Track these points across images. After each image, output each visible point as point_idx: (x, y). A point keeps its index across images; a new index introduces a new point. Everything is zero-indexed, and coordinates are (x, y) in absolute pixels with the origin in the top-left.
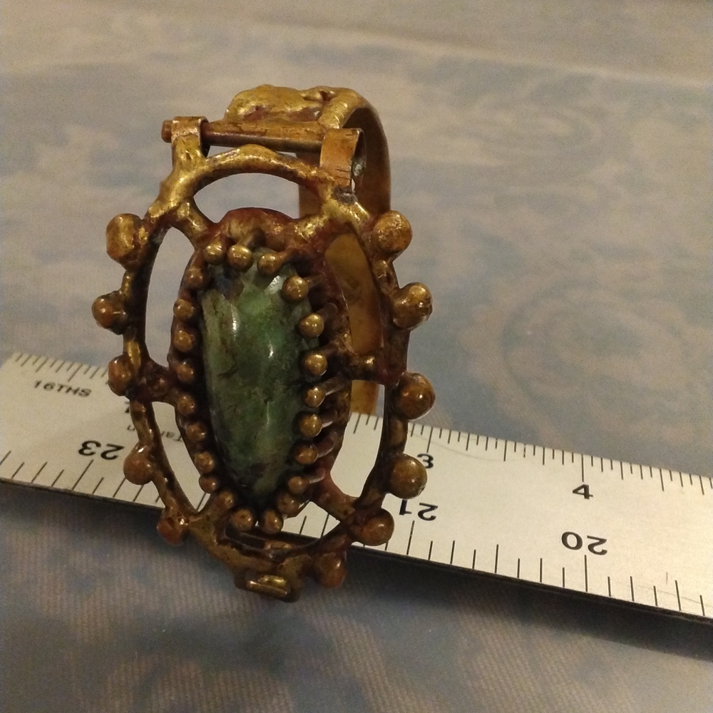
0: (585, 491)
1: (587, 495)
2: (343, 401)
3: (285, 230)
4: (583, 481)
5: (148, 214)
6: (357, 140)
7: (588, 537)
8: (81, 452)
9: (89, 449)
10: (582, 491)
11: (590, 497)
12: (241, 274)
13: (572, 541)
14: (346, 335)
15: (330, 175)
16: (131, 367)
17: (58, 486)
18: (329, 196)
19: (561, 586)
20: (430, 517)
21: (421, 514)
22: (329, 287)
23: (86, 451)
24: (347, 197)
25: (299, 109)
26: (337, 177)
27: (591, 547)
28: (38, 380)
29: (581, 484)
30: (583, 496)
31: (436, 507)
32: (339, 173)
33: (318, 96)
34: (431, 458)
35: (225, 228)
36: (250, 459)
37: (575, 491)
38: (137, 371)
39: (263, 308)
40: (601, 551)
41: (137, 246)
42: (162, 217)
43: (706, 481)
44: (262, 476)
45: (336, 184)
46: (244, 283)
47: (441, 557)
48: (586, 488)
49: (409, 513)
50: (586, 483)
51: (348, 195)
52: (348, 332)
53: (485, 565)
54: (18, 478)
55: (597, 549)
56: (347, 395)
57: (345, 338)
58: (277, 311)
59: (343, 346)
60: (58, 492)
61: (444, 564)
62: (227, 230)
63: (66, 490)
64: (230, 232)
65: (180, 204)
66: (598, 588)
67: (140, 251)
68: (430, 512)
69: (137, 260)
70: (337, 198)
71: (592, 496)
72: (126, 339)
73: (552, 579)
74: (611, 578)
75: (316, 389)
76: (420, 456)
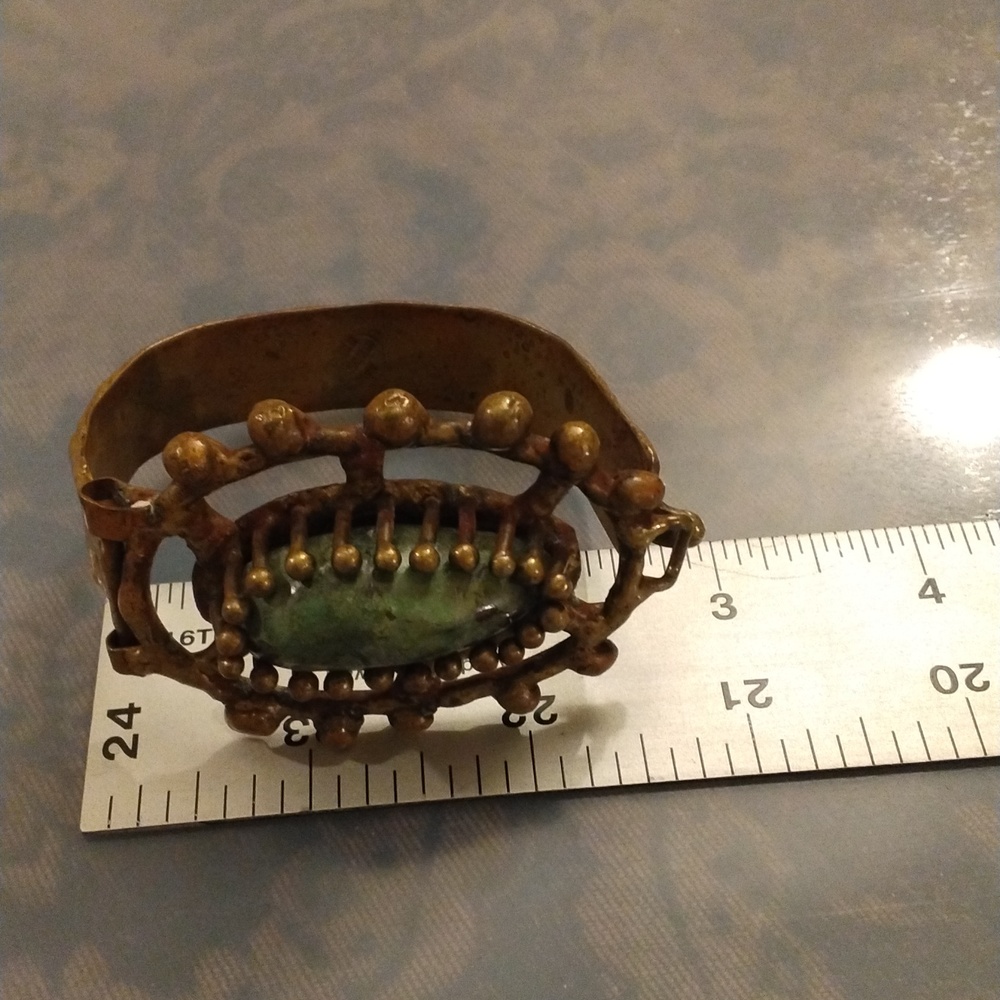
0: (931, 590)
1: (938, 597)
4: (926, 573)
7: (961, 666)
10: (929, 591)
11: (942, 599)
13: (944, 679)
17: (289, 811)
19: (955, 758)
20: (763, 701)
21: (752, 700)
27: (969, 683)
29: (925, 579)
30: (933, 600)
31: (767, 681)
34: (729, 598)
37: (922, 595)
40: (982, 684)
47: (800, 761)
48: (931, 582)
49: (738, 702)
50: (930, 575)
55: (976, 682)
68: (762, 692)
71: (945, 595)
73: (941, 751)
76: (713, 599)
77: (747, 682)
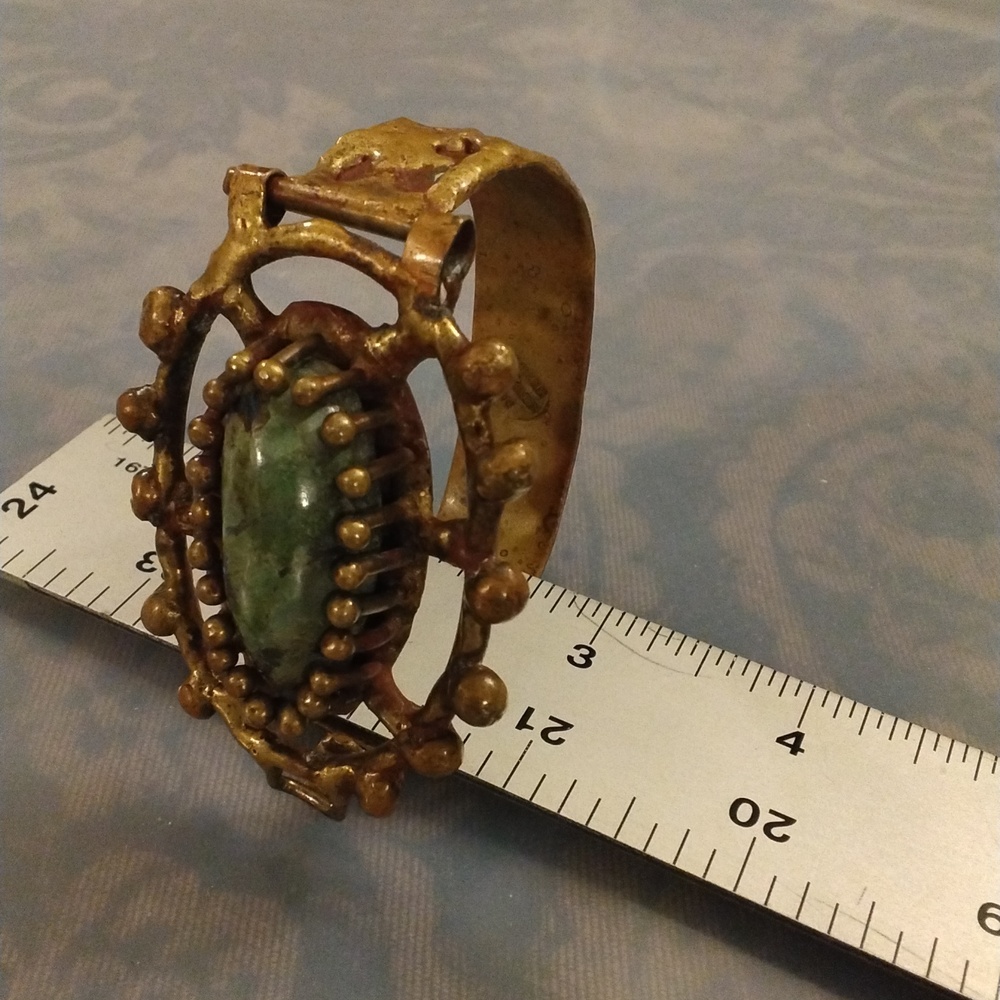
0: (794, 742)
1: (795, 749)
2: (412, 579)
3: (353, 342)
4: (800, 725)
5: (190, 294)
6: (455, 233)
7: (771, 812)
8: (139, 566)
9: (151, 562)
10: (792, 741)
11: (799, 753)
12: (272, 398)
13: (744, 812)
14: (422, 494)
15: (413, 277)
16: (157, 486)
17: (95, 608)
18: (410, 306)
19: (700, 875)
20: (555, 739)
21: (545, 734)
22: (405, 425)
23: (146, 566)
24: (433, 311)
25: (418, 166)
26: (421, 282)
27: (768, 828)
28: (122, 457)
29: (795, 730)
30: (790, 749)
31: (571, 726)
32: (424, 277)
33: (460, 145)
34: (592, 653)
35: (282, 326)
36: (262, 641)
37: (781, 740)
38: (164, 493)
39: (290, 451)
40: (781, 835)
41: (172, 334)
42: (205, 300)
43: (988, 759)
44: (278, 665)
45: (420, 291)
46: (272, 412)
47: (548, 801)
48: (799, 736)
49: (532, 728)
50: (802, 729)
51: (435, 307)
52: (427, 489)
53: (604, 825)
54: (50, 589)
55: (777, 832)
56: (418, 572)
57: (420, 498)
58: (309, 457)
59: (416, 507)
60: (94, 614)
61: (549, 811)
62: (285, 328)
63: (103, 614)
64: (287, 332)
65: (227, 286)
66: (752, 891)
67: (175, 340)
68: (558, 732)
69: (171, 351)
70: (419, 311)
71: (802, 751)
72: (157, 450)
73: (691, 864)
74: (777, 879)
75: (354, 566)
76: (578, 647)
77: (552, 718)
